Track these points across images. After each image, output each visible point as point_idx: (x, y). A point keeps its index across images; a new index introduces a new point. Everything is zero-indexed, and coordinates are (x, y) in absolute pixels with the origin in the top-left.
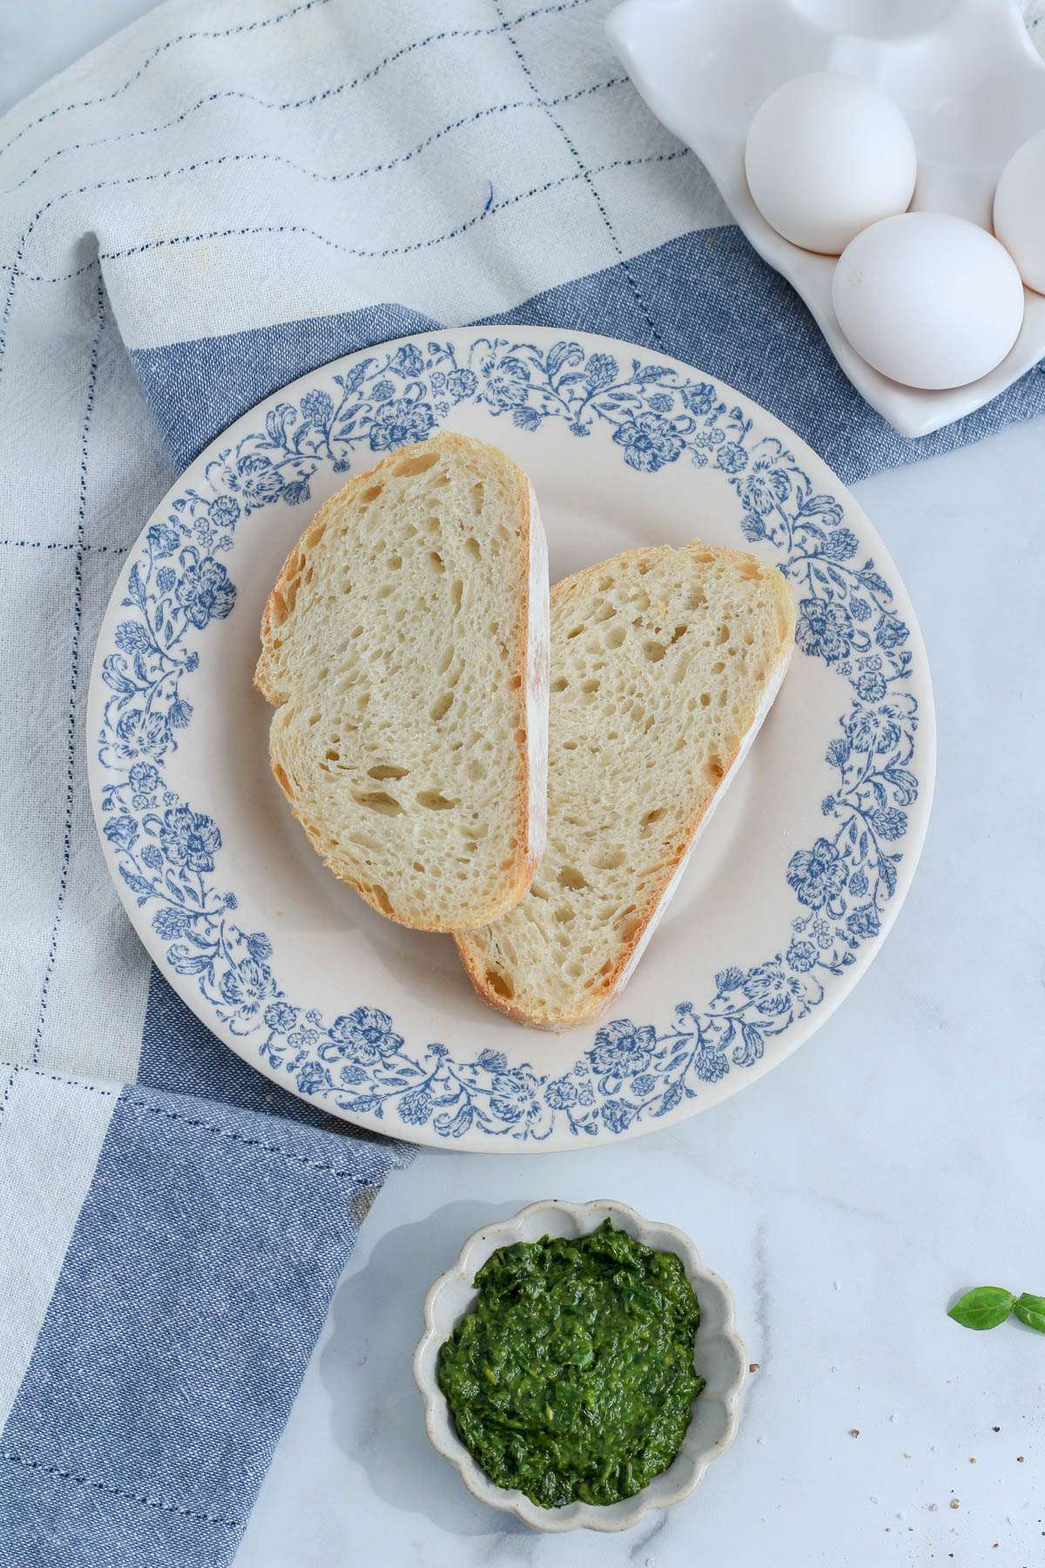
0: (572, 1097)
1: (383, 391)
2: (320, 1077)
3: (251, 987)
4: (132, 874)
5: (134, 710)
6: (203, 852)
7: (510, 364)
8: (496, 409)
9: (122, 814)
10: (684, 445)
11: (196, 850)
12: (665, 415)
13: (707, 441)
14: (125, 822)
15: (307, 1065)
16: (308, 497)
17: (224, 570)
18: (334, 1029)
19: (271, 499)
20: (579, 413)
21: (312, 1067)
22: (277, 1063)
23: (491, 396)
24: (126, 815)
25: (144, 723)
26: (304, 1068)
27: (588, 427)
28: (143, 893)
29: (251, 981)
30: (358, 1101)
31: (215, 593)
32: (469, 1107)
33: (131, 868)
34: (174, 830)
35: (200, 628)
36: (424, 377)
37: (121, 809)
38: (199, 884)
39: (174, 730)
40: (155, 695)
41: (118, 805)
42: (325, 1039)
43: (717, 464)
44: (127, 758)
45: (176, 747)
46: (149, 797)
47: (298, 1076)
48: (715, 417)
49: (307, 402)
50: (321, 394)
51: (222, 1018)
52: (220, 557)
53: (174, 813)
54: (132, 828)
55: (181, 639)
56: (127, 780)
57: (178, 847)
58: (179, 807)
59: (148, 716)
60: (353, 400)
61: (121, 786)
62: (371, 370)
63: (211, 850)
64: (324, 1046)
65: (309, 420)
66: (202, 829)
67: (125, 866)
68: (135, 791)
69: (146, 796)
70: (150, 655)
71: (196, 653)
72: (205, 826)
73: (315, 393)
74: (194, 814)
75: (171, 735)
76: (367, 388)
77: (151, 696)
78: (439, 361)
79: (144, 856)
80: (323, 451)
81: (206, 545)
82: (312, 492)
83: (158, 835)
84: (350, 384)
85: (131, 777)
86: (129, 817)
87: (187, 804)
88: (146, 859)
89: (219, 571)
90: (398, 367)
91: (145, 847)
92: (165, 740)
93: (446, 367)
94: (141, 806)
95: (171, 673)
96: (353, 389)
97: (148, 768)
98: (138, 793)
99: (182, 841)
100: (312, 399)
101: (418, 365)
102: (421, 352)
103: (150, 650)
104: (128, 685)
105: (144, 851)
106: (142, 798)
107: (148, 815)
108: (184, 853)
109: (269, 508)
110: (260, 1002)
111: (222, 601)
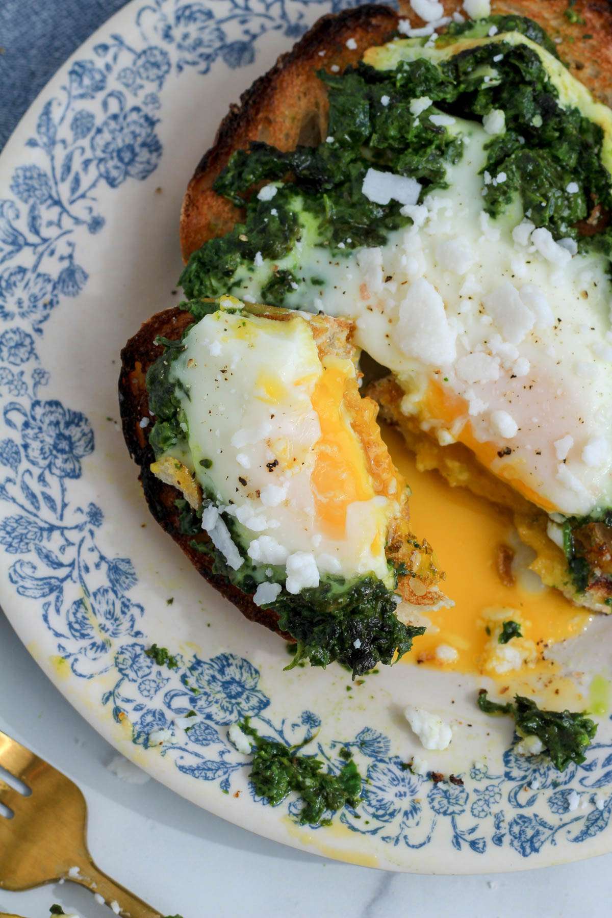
1: (82, 124)
2: (533, 827)
3: (395, 790)
4: (195, 766)
5: (75, 603)
6: (247, 692)
7: (185, 14)
8: (203, 66)
9: (140, 713)
11: (239, 695)
14: (149, 718)
15: (511, 825)
16: (86, 277)
17: (57, 404)
18: (508, 770)
19: (51, 304)
20: (284, 15)
21: (517, 824)
22: (481, 846)
23: (188, 56)
24: (145, 711)
25: (93, 608)
26: (510, 831)
28: (221, 776)
29: (392, 783)
30: (589, 823)
31: (67, 433)
33: (191, 761)
34: (202, 690)
35: (77, 476)
36: (113, 84)
37: (135, 709)
39: (127, 594)
40: (83, 573)
41: (128, 707)
42: (509, 786)
44: (103, 654)
45: (142, 609)
46: (153, 677)
47: (512, 844)
49: (18, 186)
50: (25, 169)
51: (393, 842)
52: (44, 394)
53: (188, 674)
54: (160, 719)
55: (66, 501)
56: (120, 676)
57: (218, 705)
58: (189, 665)
59: (92, 598)
60: (60, 153)
61: (118, 686)
62: (56, 113)
63: (253, 684)
64: (512, 794)
65: (31, 201)
66: (228, 670)
67: (181, 763)
68: (135, 681)
69: (149, 677)
70: (49, 539)
71: (92, 504)
72: (229, 665)
73: (21, 173)
74: (209, 662)
75: (129, 600)
76: (65, 132)
77: (81, 577)
78: (115, 58)
79: (193, 738)
80: (67, 223)
81: (22, 392)
82: (87, 270)
83: (190, 707)
84: (45, 139)
85: (121, 670)
86: (149, 712)
87: (195, 656)
88: (197, 740)
89: (54, 408)
90: (81, 91)
91: (187, 729)
92: (126, 610)
93: (126, 59)
94: (152, 692)
95: (82, 541)
96: (52, 143)
97: (130, 649)
98: (140, 680)
99: (219, 696)
100: (21, 181)
101: (98, 77)
102: (92, 62)
103: (45, 534)
104: (49, 584)
105: (189, 732)
106: (147, 682)
107: (166, 695)
108: (230, 706)
109: (55, 313)
110: (416, 797)
111: (79, 435)
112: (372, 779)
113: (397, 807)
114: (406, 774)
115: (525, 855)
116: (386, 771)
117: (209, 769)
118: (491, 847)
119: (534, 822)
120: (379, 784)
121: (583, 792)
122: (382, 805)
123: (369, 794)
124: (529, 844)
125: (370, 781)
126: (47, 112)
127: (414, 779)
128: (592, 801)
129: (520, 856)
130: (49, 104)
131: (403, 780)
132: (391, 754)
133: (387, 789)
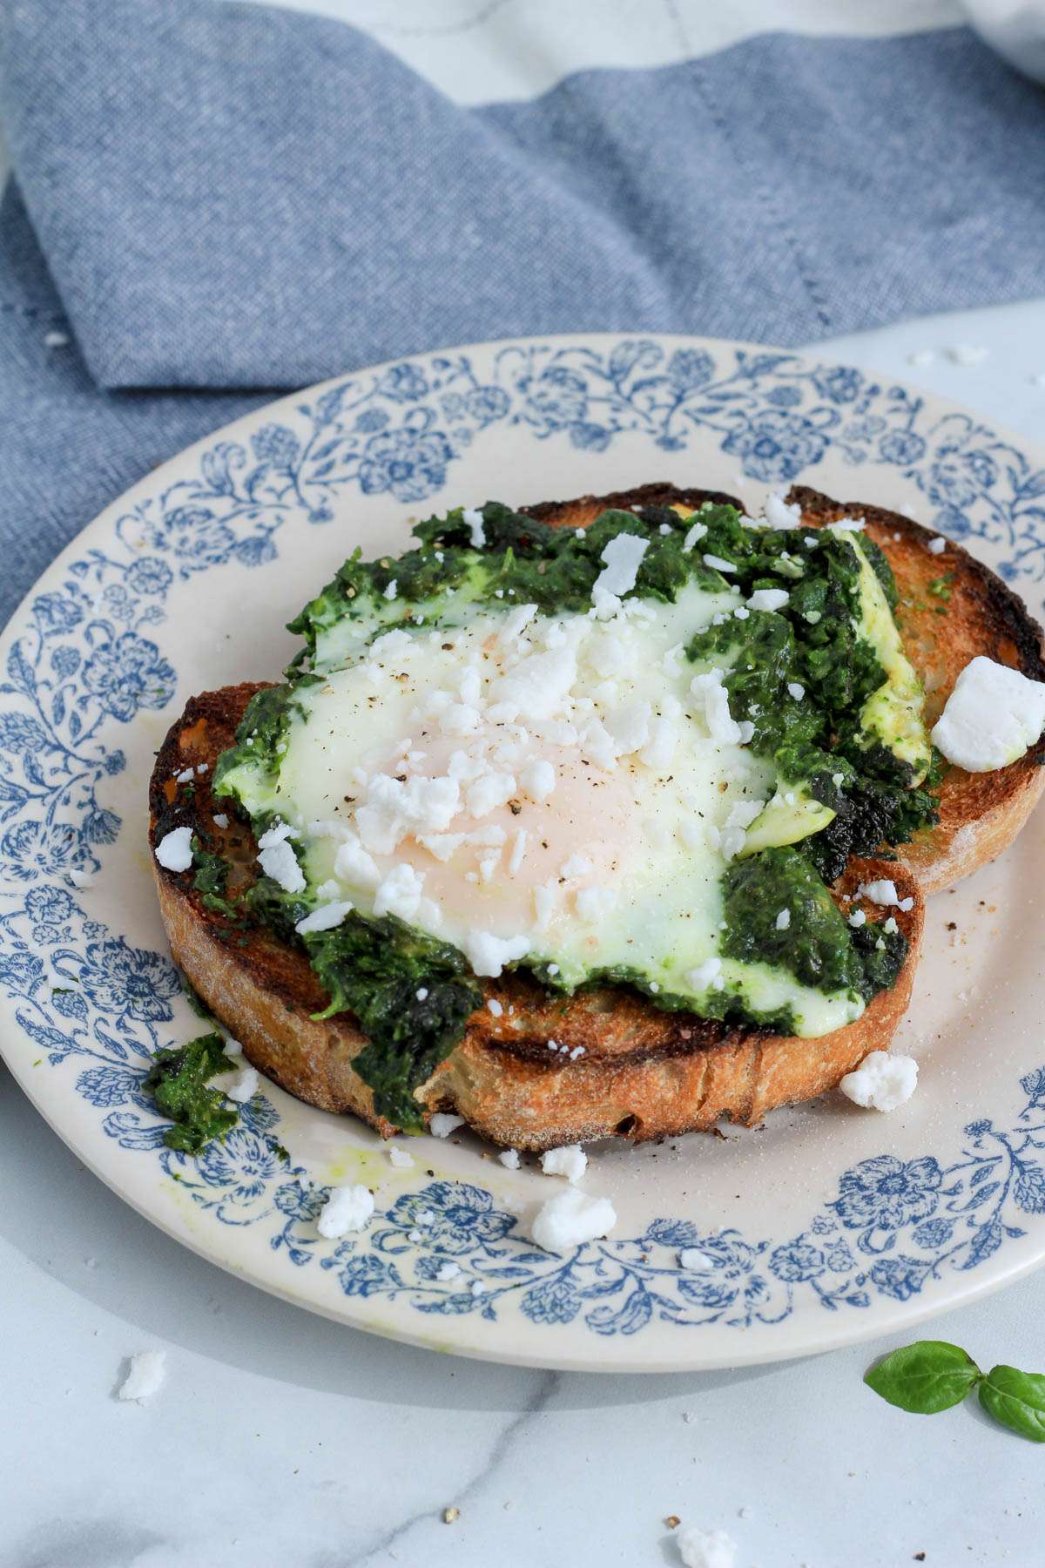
0: (817, 1262)
1: (372, 421)
2: (381, 1275)
3: (247, 1163)
4: (36, 1024)
5: (29, 822)
6: (153, 997)
7: (556, 375)
8: (543, 429)
9: (17, 950)
10: (827, 441)
11: (142, 994)
12: (794, 410)
13: (863, 432)
15: (355, 1259)
16: (274, 555)
17: (154, 648)
18: (394, 1210)
19: (217, 559)
20: (666, 424)
21: (364, 1262)
23: (533, 414)
24: (24, 951)
25: (44, 837)
26: (349, 1264)
27: (682, 439)
28: (58, 1049)
30: (449, 1301)
31: (144, 677)
32: (642, 1295)
33: (35, 1018)
34: (103, 969)
35: (124, 720)
36: (432, 400)
37: (15, 945)
38: (148, 1034)
39: (93, 846)
40: (59, 802)
41: (9, 939)
42: (383, 1225)
43: (879, 457)
44: (20, 881)
45: (98, 867)
46: (59, 928)
47: (341, 1275)
48: (867, 403)
49: (261, 440)
50: (280, 429)
51: (203, 1204)
52: (145, 632)
53: (101, 947)
54: (34, 967)
55: (94, 733)
56: (23, 908)
57: (110, 991)
58: (109, 940)
59: (52, 828)
60: (328, 434)
61: (13, 915)
62: (349, 397)
63: (167, 994)
64: (381, 1234)
65: (265, 461)
66: (148, 969)
67: (23, 1013)
68: (35, 921)
69: (55, 927)
70: (47, 754)
71: (121, 752)
72: (153, 965)
73: (272, 430)
74: (133, 949)
75: (90, 852)
76: (348, 418)
77: (54, 804)
78: (451, 379)
79: (56, 1002)
80: (290, 498)
81: (125, 617)
82: (279, 549)
83: (77, 975)
84: (321, 414)
85: (28, 904)
86: (28, 954)
87: (121, 938)
88: (59, 1006)
89: (147, 649)
90: (392, 391)
91: (57, 991)
92: (79, 858)
93: (462, 385)
94: (47, 940)
95: (82, 776)
96: (327, 421)
97: (54, 892)
98: (41, 923)
99: (117, 983)
100: (268, 437)
101: (420, 387)
102: (422, 370)
103: (47, 748)
104: (15, 792)
105: (56, 996)
106: (48, 930)
107: (59, 951)
108: (123, 998)
109: (215, 570)
110: (265, 1181)
111: (156, 687)
112: (229, 1140)
113: (235, 1178)
114: (273, 1157)
115: (348, 1292)
116: (250, 1143)
117: (51, 1037)
118: (313, 1267)
119: (384, 1271)
120: (233, 1149)
121: (468, 1272)
122: (220, 1168)
123: (213, 1151)
124: (361, 1284)
125: (225, 1141)
126: (341, 390)
127: (278, 1164)
128: (471, 1284)
129: (343, 1291)
130: (348, 385)
131: (264, 1160)
132: (270, 1132)
133: (238, 1158)
